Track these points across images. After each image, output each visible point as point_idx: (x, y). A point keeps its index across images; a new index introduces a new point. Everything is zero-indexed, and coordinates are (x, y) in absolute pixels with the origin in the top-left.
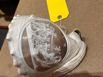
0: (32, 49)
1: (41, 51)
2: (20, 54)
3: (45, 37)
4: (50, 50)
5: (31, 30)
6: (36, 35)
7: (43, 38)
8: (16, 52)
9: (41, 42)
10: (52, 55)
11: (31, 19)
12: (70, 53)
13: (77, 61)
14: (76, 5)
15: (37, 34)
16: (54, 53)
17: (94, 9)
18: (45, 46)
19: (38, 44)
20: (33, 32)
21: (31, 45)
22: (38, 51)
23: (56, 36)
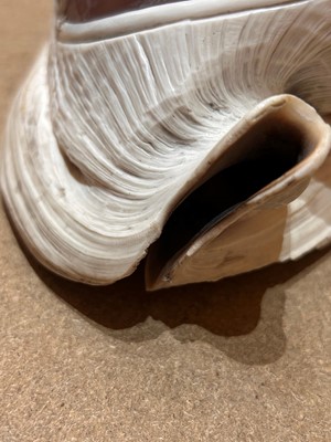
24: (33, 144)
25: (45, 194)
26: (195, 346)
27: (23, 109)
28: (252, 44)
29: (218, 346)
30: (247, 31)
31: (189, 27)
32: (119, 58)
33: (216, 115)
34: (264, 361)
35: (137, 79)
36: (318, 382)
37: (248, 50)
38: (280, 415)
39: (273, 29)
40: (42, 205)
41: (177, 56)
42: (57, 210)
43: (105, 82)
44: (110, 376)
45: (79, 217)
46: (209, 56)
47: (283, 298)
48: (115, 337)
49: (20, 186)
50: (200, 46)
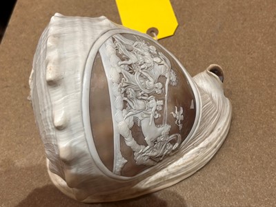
0: (118, 112)
1: (140, 118)
2: (83, 126)
3: (151, 79)
4: (162, 117)
5: (114, 59)
6: (130, 74)
7: (147, 82)
8: (72, 120)
9: (140, 94)
10: (164, 130)
11: (109, 28)
12: (200, 125)
13: (210, 148)
14: (196, 4)
15: (130, 70)
16: (170, 127)
17: (242, 18)
18: (151, 106)
19: (132, 99)
20: (120, 63)
21: (116, 100)
22: (132, 118)
23: (174, 80)
24: (207, 146)
27: (193, 159)
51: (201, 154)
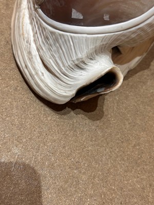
12: (51, 33)
24: (30, 53)
25: (37, 74)
26: (80, 116)
27: (23, 34)
28: (105, 43)
29: (86, 116)
30: (104, 40)
31: (86, 37)
32: (63, 40)
33: (92, 61)
34: (98, 120)
35: (69, 49)
36: (111, 125)
37: (103, 44)
38: (101, 135)
39: (111, 39)
40: (35, 76)
41: (82, 45)
42: (41, 80)
43: (58, 45)
44: (58, 125)
45: (49, 85)
46: (91, 47)
47: (104, 99)
48: (58, 114)
49: (26, 67)
50: (89, 44)
51: (24, 44)
